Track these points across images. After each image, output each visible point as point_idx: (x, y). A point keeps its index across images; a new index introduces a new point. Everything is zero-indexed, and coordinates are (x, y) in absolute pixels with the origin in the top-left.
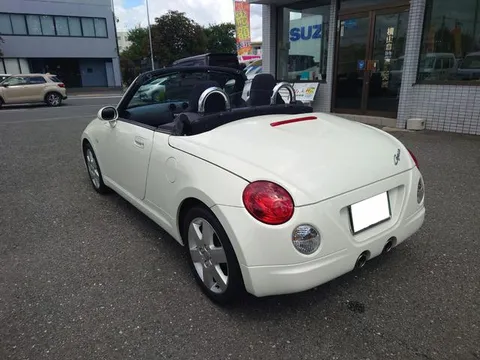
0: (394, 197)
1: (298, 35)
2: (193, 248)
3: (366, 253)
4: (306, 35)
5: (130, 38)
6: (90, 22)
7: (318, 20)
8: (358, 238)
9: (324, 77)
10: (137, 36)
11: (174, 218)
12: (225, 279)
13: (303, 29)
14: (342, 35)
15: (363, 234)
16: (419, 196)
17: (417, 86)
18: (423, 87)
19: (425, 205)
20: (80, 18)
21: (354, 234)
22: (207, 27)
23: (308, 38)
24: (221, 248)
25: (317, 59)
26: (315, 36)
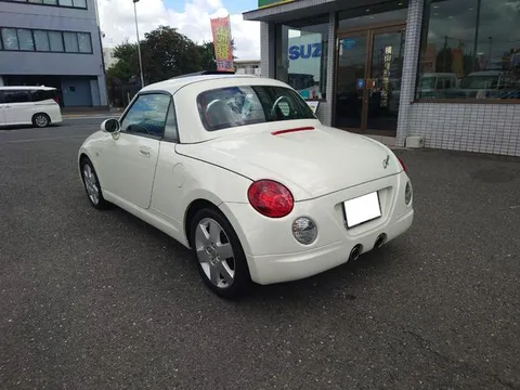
0: (384, 196)
1: (298, 53)
2: (200, 248)
3: (359, 247)
4: (306, 53)
5: (116, 55)
6: (73, 37)
7: (316, 38)
8: (351, 232)
9: (324, 96)
10: (124, 52)
11: (181, 222)
12: (231, 274)
13: (302, 47)
14: (341, 53)
15: (356, 229)
16: (407, 199)
17: (415, 105)
18: (421, 105)
19: (414, 206)
20: (62, 32)
21: (348, 228)
22: (200, 44)
23: (307, 57)
24: (228, 244)
25: (317, 78)
26: (315, 55)
